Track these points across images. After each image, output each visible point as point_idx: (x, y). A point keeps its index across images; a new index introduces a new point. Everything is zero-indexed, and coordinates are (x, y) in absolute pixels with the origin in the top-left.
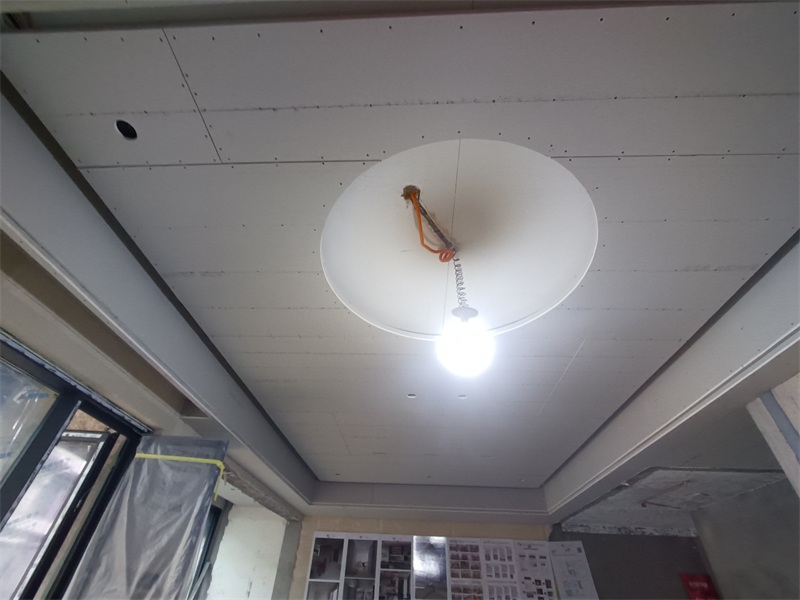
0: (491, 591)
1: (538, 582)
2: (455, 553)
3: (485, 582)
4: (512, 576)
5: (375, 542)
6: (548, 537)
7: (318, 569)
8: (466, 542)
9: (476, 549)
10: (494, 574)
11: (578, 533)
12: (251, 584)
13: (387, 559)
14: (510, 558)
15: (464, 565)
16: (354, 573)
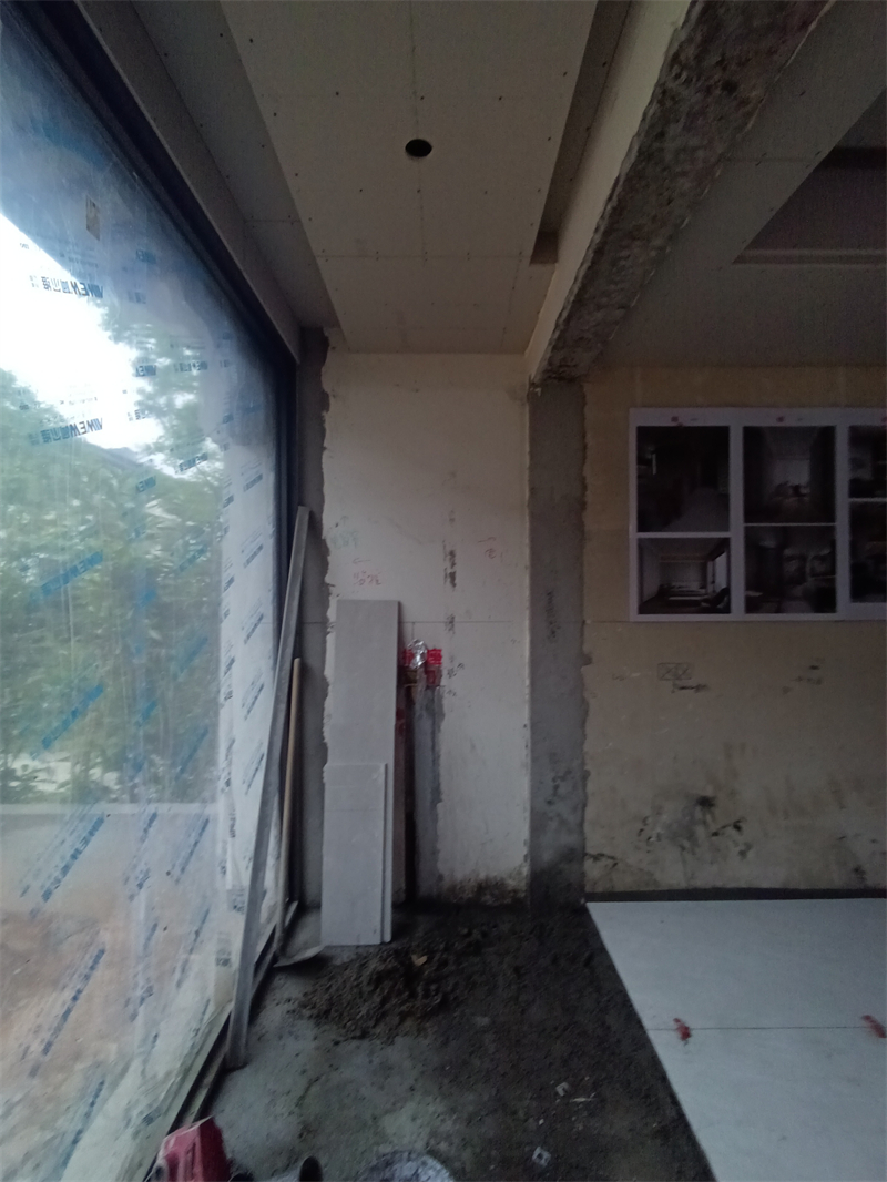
5: (827, 434)
7: (657, 508)
12: (452, 554)
13: (866, 474)
16: (771, 512)
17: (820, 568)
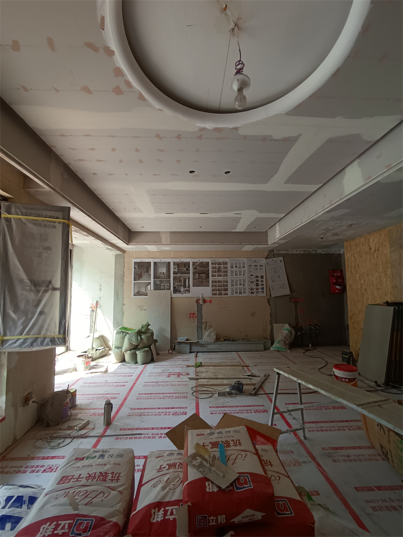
0: (232, 281)
1: (257, 277)
2: (214, 266)
3: (229, 278)
4: (244, 275)
5: (169, 263)
6: (265, 257)
7: (138, 276)
8: (221, 260)
9: (226, 263)
10: (234, 275)
11: (282, 253)
12: (101, 285)
13: (176, 270)
14: (244, 267)
15: (219, 271)
16: (159, 278)
17: (167, 288)
